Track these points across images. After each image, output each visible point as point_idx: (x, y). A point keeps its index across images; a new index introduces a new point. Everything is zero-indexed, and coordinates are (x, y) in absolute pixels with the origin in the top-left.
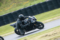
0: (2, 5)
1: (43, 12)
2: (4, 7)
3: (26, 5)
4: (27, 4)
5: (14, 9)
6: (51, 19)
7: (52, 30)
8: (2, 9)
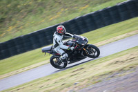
0: (45, 12)
1: (111, 22)
2: (48, 15)
3: (84, 12)
4: (86, 9)
5: (64, 18)
6: (124, 35)
7: (126, 52)
8: (44, 18)
